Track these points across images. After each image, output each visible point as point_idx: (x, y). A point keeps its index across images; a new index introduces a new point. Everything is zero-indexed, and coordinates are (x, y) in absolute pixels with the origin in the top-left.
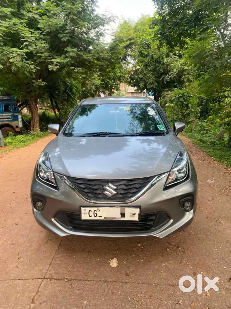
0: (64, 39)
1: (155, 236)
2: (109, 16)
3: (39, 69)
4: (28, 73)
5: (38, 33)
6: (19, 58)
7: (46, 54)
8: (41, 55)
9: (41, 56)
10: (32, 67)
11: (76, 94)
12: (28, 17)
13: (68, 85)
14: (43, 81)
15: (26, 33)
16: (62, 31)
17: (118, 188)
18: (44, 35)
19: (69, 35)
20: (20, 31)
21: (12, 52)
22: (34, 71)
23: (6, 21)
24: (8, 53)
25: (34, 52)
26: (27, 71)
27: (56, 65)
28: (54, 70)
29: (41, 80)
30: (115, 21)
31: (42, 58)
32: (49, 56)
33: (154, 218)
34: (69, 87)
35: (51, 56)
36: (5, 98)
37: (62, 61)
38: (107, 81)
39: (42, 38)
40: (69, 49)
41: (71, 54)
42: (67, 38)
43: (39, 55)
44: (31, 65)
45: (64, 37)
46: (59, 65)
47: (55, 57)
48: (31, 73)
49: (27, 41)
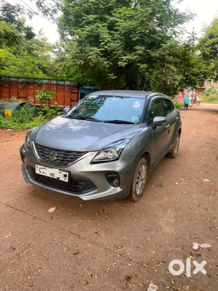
0: (135, 39)
1: (80, 197)
2: (189, 14)
3: (111, 65)
4: (102, 68)
5: (117, 34)
6: (95, 56)
7: (121, 52)
8: (117, 52)
9: (116, 54)
10: (105, 63)
11: (153, 87)
12: (110, 21)
13: (146, 79)
14: (114, 75)
15: (105, 34)
16: (134, 31)
17: (59, 156)
18: (121, 35)
19: (139, 35)
20: (101, 33)
21: (91, 51)
22: (107, 66)
23: (89, 26)
24: (88, 51)
25: (109, 50)
26: (101, 66)
27: (125, 61)
28: (123, 66)
29: (113, 74)
30: (194, 18)
31: (117, 55)
32: (123, 53)
33: (83, 183)
34: (146, 81)
35: (124, 54)
36: (91, 88)
37: (131, 58)
38: (190, 76)
39: (120, 38)
40: (137, 47)
41: (139, 52)
42: (137, 38)
43: (114, 52)
44: (105, 61)
45: (135, 36)
46: (128, 61)
47: (127, 54)
48: (105, 67)
49: (103, 41)
